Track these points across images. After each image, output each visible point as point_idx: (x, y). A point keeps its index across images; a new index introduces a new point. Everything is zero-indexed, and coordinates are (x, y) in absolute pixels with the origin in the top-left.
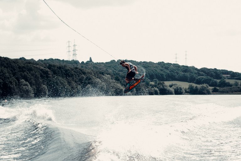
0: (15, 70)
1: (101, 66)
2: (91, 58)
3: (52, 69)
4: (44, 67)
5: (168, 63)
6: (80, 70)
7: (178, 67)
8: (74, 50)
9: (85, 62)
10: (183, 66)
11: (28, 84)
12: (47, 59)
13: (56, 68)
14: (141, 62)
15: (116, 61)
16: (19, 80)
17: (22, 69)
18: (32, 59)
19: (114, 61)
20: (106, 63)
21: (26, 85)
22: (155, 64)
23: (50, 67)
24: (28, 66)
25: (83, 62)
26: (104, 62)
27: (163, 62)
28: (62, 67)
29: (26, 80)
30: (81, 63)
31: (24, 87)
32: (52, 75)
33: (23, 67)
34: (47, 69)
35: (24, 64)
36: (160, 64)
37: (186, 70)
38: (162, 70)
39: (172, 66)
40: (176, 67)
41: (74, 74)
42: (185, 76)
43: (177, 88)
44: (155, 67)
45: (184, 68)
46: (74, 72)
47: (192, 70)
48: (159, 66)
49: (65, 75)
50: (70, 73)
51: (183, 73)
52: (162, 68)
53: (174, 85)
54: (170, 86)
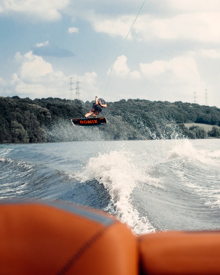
0: (5, 109)
1: (110, 106)
3: (52, 108)
4: (42, 107)
5: (187, 103)
7: (197, 107)
8: (77, 88)
9: (90, 102)
10: (204, 106)
11: (22, 126)
12: (45, 98)
13: (56, 108)
14: (155, 101)
15: (127, 100)
16: (10, 122)
17: (13, 108)
18: (27, 98)
19: (124, 100)
20: (115, 103)
21: (19, 128)
22: (172, 104)
23: (48, 106)
24: (21, 104)
26: (113, 102)
27: (180, 102)
28: (64, 106)
29: (20, 122)
30: (86, 103)
31: (17, 130)
32: (52, 115)
33: (16, 105)
34: (46, 109)
35: (16, 103)
36: (177, 103)
37: (207, 111)
38: (179, 111)
39: (191, 106)
40: (195, 107)
41: (78, 114)
42: (206, 118)
43: (199, 131)
44: (171, 108)
45: (205, 108)
46: (78, 112)
47: (214, 111)
48: (177, 107)
49: (67, 116)
50: (73, 113)
51: (203, 114)
52: (180, 109)
53: (195, 127)
54: (191, 129)
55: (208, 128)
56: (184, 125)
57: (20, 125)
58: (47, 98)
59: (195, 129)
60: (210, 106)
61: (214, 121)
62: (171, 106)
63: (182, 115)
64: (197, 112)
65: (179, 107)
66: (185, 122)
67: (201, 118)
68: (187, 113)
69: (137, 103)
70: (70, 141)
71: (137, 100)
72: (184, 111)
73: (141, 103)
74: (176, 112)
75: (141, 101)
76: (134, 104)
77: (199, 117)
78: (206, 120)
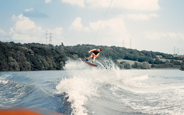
0: (5, 50)
1: (70, 48)
2: (62, 43)
3: (34, 49)
4: (28, 48)
5: (118, 47)
6: (55, 51)
7: (125, 50)
8: (50, 37)
9: (58, 46)
10: (129, 49)
11: (15, 61)
12: (30, 43)
13: (37, 49)
14: (99, 46)
15: (81, 45)
16: (8, 58)
17: (10, 49)
18: (19, 43)
19: (79, 45)
20: (74, 46)
21: (13, 61)
22: (109, 47)
23: (32, 48)
24: (15, 47)
25: (57, 46)
26: (72, 46)
27: (114, 46)
28: (42, 48)
29: (14, 58)
30: (56, 46)
31: (12, 63)
32: (34, 54)
33: (12, 47)
34: (30, 50)
35: (12, 46)
36: (112, 47)
37: (131, 52)
38: (114, 52)
39: (121, 49)
40: (124, 49)
41: (51, 54)
42: (130, 56)
43: (126, 64)
44: (109, 50)
45: (130, 50)
46: (51, 52)
47: (135, 52)
48: (112, 49)
49: (44, 54)
50: (48, 53)
51: (129, 54)
52: (114, 51)
53: (124, 62)
54: (121, 63)
55: (132, 63)
56: (117, 61)
57: (14, 60)
58: (31, 43)
59: (123, 63)
60: (133, 49)
61: (135, 58)
62: (109, 49)
63: (116, 54)
64: (124, 52)
65: (114, 50)
66: (117, 59)
67: (127, 57)
68: (119, 53)
69: (87, 47)
70: (46, 70)
71: (88, 45)
72: (117, 52)
73: (90, 47)
74: (112, 52)
75: (90, 45)
76: (86, 47)
77: (126, 56)
78: (130, 57)
